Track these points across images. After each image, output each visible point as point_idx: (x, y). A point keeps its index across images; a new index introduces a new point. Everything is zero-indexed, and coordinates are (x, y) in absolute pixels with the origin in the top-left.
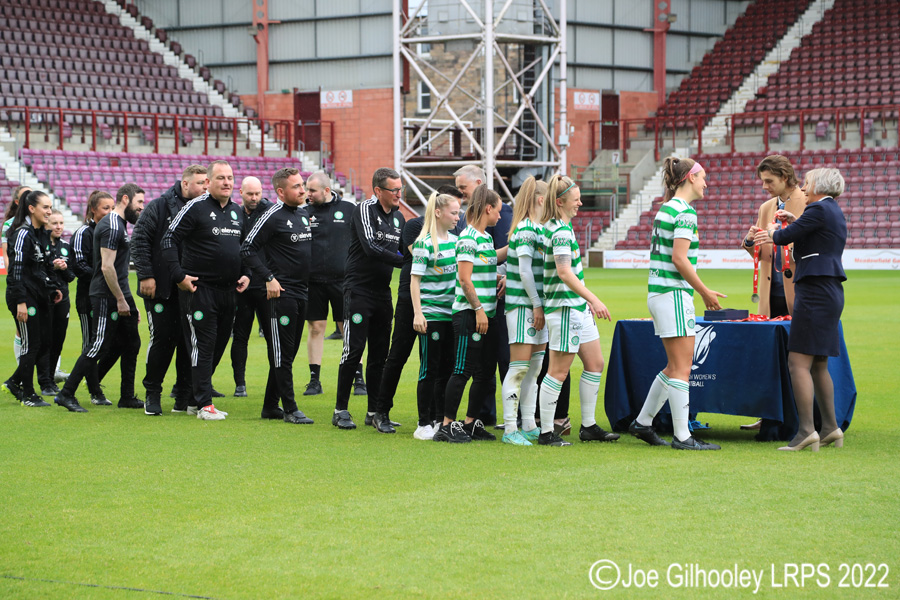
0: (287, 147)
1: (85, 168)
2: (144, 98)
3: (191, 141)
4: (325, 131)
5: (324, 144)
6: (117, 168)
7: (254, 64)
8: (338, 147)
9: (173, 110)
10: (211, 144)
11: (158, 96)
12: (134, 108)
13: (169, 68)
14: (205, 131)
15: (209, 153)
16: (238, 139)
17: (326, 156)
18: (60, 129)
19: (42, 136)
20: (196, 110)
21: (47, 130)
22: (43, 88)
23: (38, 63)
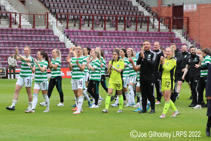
0: (169, 28)
1: (89, 36)
2: (112, 9)
3: (131, 26)
4: (185, 21)
5: (185, 27)
6: (102, 37)
8: (190, 28)
9: (124, 13)
10: (139, 27)
11: (118, 8)
12: (109, 13)
14: (136, 22)
15: (138, 30)
16: (149, 24)
17: (185, 31)
18: (80, 22)
19: (73, 24)
20: (133, 13)
21: (75, 22)
22: (74, 6)
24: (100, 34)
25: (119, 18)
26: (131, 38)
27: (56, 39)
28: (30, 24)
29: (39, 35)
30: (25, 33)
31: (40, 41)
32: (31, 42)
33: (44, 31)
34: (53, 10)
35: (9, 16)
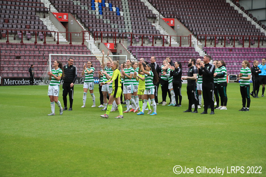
1: (222, 52)
2: (240, 31)
3: (254, 43)
6: (232, 52)
9: (249, 34)
10: (260, 44)
11: (244, 30)
12: (237, 34)
13: (248, 22)
14: (259, 40)
15: (260, 47)
18: (215, 41)
19: (210, 43)
21: (211, 41)
22: (211, 29)
23: (210, 22)
24: (231, 50)
25: (245, 38)
26: (254, 53)
27: (197, 55)
28: (177, 43)
29: (184, 52)
30: (174, 50)
31: (185, 56)
32: (178, 57)
33: (188, 48)
34: (195, 33)
35: (163, 38)
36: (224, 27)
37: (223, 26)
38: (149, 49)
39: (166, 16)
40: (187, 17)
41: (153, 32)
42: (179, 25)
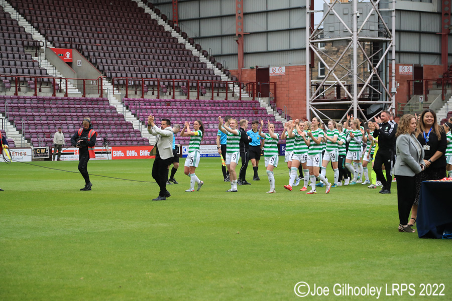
0: (253, 95)
1: (154, 107)
2: (182, 72)
3: (205, 93)
4: (272, 87)
5: (271, 94)
6: (170, 107)
7: (237, 55)
8: (278, 95)
9: (197, 78)
10: (215, 94)
11: (189, 71)
12: (178, 77)
13: (195, 57)
14: (212, 88)
15: (214, 99)
16: (228, 92)
17: (272, 100)
19: (134, 92)
20: (208, 78)
21: (136, 89)
22: (134, 68)
23: (132, 56)
24: (168, 103)
25: (190, 84)
26: (206, 108)
27: (113, 111)
28: (79, 91)
29: (91, 106)
30: (73, 103)
31: (92, 113)
32: (81, 114)
33: (97, 100)
34: (108, 74)
35: (52, 82)
36: (156, 65)
37: (154, 63)
38: (28, 101)
39: (57, 45)
40: (95, 48)
41: (35, 71)
42: (80, 61)
